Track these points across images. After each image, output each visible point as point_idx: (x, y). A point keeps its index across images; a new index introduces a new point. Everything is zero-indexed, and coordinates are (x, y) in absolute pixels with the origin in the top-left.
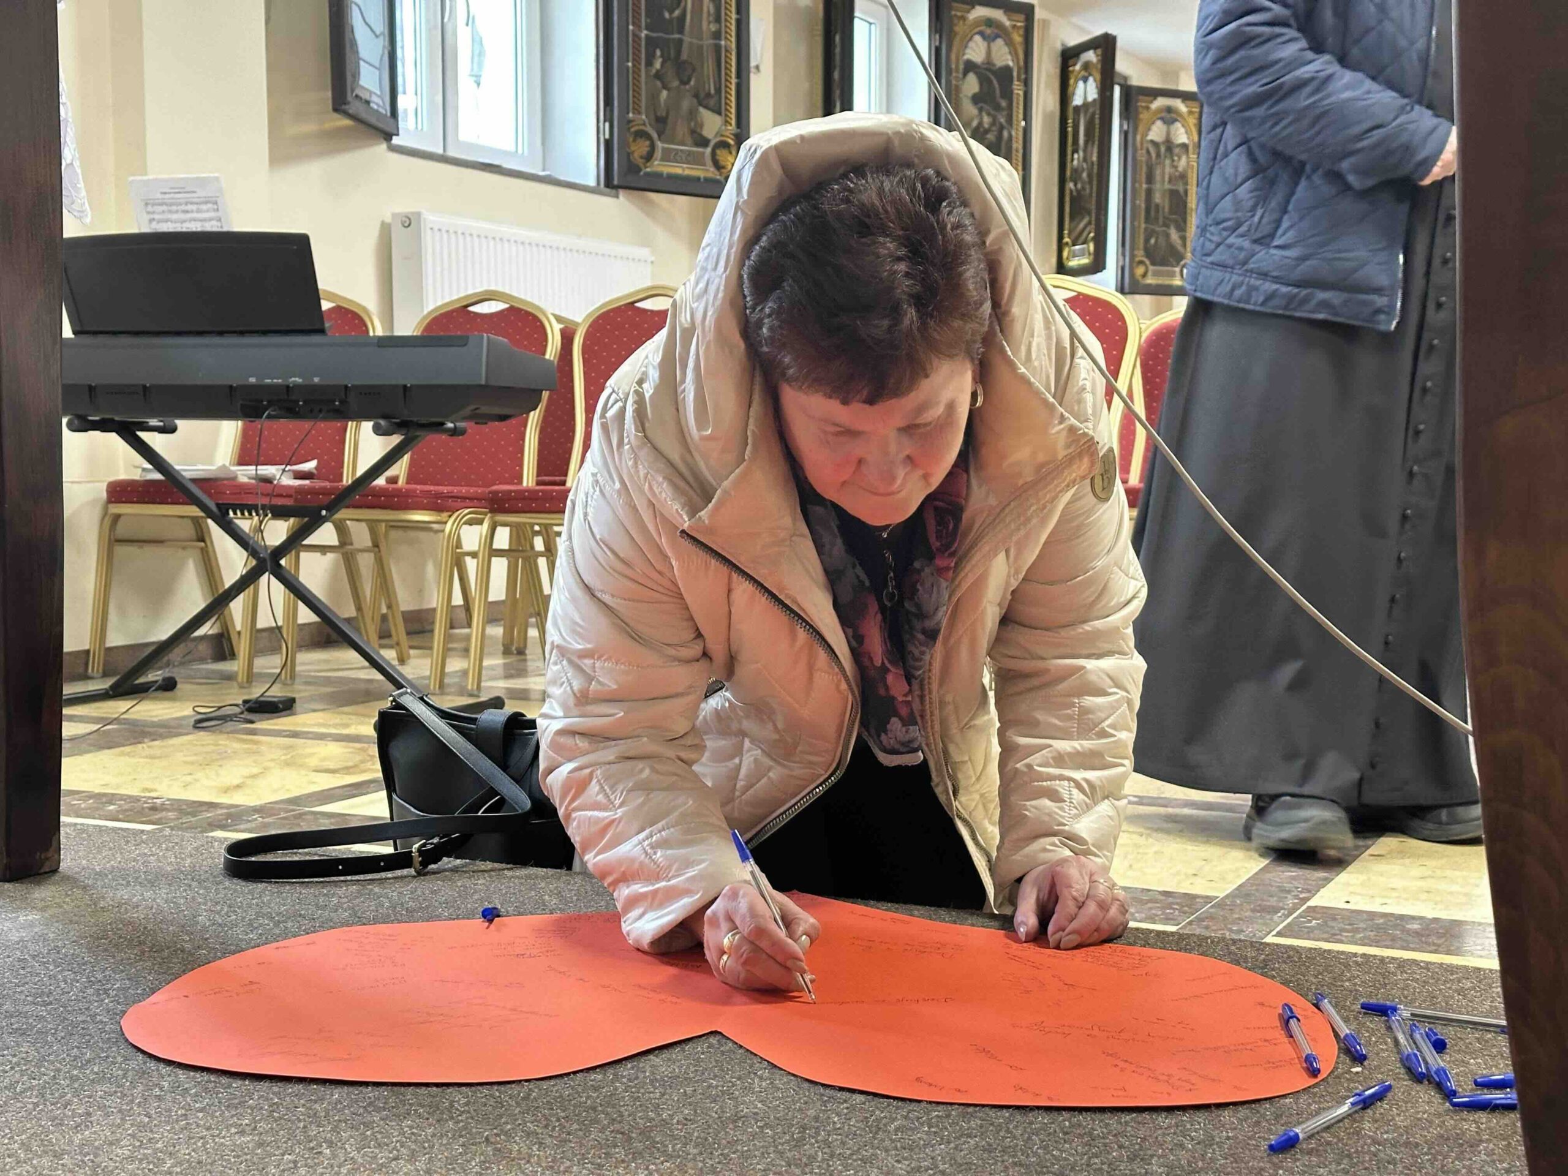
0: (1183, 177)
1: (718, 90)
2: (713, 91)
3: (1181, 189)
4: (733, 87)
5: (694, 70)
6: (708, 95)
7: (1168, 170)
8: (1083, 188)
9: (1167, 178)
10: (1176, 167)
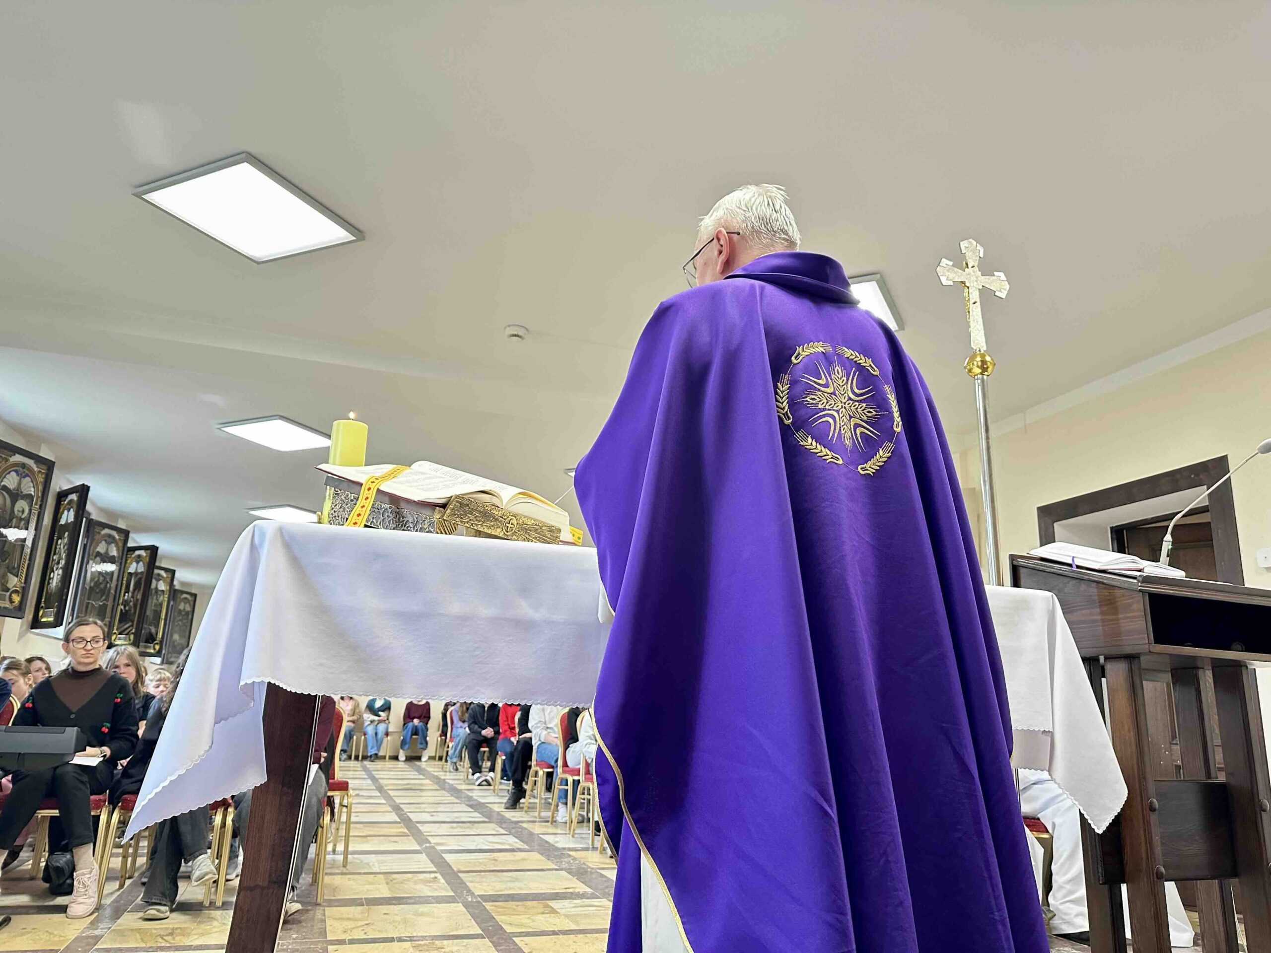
0: (161, 605)
1: (19, 566)
2: (16, 566)
3: (159, 610)
4: (26, 565)
5: (9, 556)
6: (14, 568)
7: (155, 601)
8: (130, 610)
9: (153, 605)
10: (158, 600)
